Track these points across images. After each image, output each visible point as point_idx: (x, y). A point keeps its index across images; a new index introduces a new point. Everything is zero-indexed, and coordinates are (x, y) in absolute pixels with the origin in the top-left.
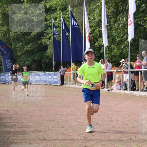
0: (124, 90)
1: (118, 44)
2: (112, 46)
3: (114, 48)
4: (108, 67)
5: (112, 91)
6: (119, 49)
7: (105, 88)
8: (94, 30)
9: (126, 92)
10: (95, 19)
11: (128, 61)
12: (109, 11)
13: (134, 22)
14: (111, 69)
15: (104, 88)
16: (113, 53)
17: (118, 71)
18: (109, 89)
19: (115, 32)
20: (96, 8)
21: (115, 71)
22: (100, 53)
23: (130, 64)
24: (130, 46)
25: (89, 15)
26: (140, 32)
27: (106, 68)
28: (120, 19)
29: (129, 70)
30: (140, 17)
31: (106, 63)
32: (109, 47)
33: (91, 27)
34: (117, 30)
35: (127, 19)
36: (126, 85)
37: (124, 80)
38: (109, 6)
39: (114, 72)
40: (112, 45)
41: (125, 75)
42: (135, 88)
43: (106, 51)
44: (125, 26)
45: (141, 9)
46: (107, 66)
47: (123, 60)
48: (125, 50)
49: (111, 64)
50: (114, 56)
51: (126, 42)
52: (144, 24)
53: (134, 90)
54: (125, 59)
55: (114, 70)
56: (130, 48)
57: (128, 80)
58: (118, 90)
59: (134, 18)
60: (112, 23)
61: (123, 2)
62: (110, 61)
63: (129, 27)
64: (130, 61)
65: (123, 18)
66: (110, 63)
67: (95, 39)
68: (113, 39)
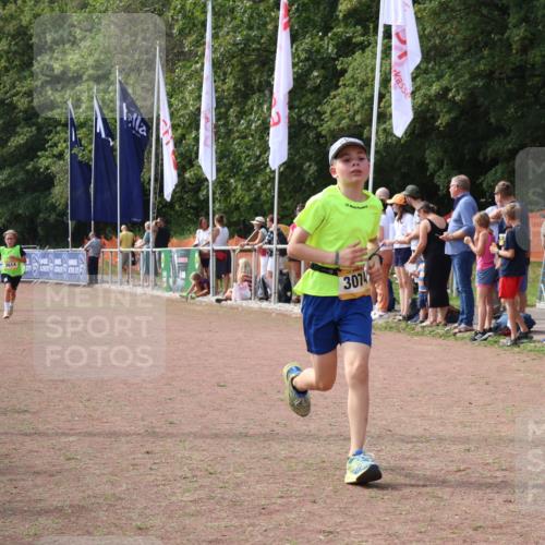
0: (261, 299)
1: (247, 177)
2: (232, 181)
3: (236, 188)
4: (218, 239)
5: (229, 302)
6: (249, 189)
7: (208, 293)
8: (183, 137)
9: (265, 304)
10: (186, 106)
11: (272, 220)
12: (225, 87)
13: (290, 119)
14: (227, 243)
15: (205, 295)
16: (233, 201)
17: (246, 247)
18: (220, 297)
19: (239, 144)
20: (190, 77)
21: (238, 248)
22: (198, 200)
23: (278, 230)
24: (280, 182)
25: (170, 95)
26: (306, 144)
27: (214, 241)
28: (255, 108)
29: (275, 246)
30: (307, 105)
31: (214, 226)
32: (222, 184)
33: (174, 127)
34: (245, 137)
35: (270, 109)
36: (265, 286)
37: (262, 273)
38: (225, 74)
39: (234, 251)
40: (230, 176)
41: (262, 260)
42: (289, 294)
43: (214, 193)
44: (265, 129)
45: (310, 85)
46: (215, 235)
47: (259, 219)
48: (264, 192)
49: (226, 229)
50: (237, 207)
51: (268, 170)
52: (316, 124)
53: (288, 300)
54: (264, 215)
55: (234, 246)
56: (280, 188)
57: (271, 273)
58: (244, 298)
59: (291, 107)
60: (232, 119)
61: (264, 64)
62: (225, 220)
63: (272, 130)
64: (278, 223)
65: (260, 105)
66: (223, 225)
67: (186, 160)
68: (233, 163)
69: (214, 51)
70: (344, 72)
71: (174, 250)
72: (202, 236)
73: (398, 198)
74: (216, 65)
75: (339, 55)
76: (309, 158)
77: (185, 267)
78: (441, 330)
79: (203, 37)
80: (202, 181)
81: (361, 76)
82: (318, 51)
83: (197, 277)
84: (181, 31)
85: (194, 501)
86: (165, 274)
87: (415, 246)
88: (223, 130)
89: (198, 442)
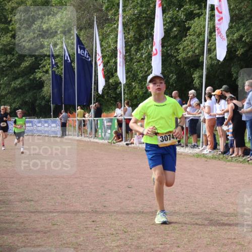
1: (141, 82)
2: (133, 83)
3: (135, 87)
4: (127, 113)
6: (142, 88)
7: (122, 140)
8: (108, 62)
10: (109, 46)
12: (129, 36)
13: (163, 52)
15: (120, 141)
16: (134, 94)
18: (128, 142)
19: (137, 65)
20: (112, 31)
22: (116, 94)
25: (101, 41)
26: (170, 65)
27: (124, 114)
28: (144, 46)
30: (170, 45)
32: (128, 85)
34: (139, 62)
35: (152, 47)
38: (129, 30)
44: (149, 57)
45: (172, 35)
46: (125, 111)
50: (136, 97)
52: (175, 54)
59: (163, 46)
60: (133, 52)
61: (149, 25)
63: (153, 58)
65: (147, 45)
66: (129, 106)
67: (110, 73)
68: (134, 75)
69: (124, 18)
70: (189, 28)
71: (104, 119)
72: (118, 112)
73: (218, 92)
74: (125, 25)
75: (187, 20)
76: (172, 72)
77: (110, 127)
78: (241, 159)
79: (118, 11)
80: (118, 84)
81: (198, 30)
82: (176, 18)
83: (116, 132)
84: (107, 8)
85: (117, 246)
86: (100, 131)
87: (227, 116)
88: (128, 58)
89: (119, 216)
